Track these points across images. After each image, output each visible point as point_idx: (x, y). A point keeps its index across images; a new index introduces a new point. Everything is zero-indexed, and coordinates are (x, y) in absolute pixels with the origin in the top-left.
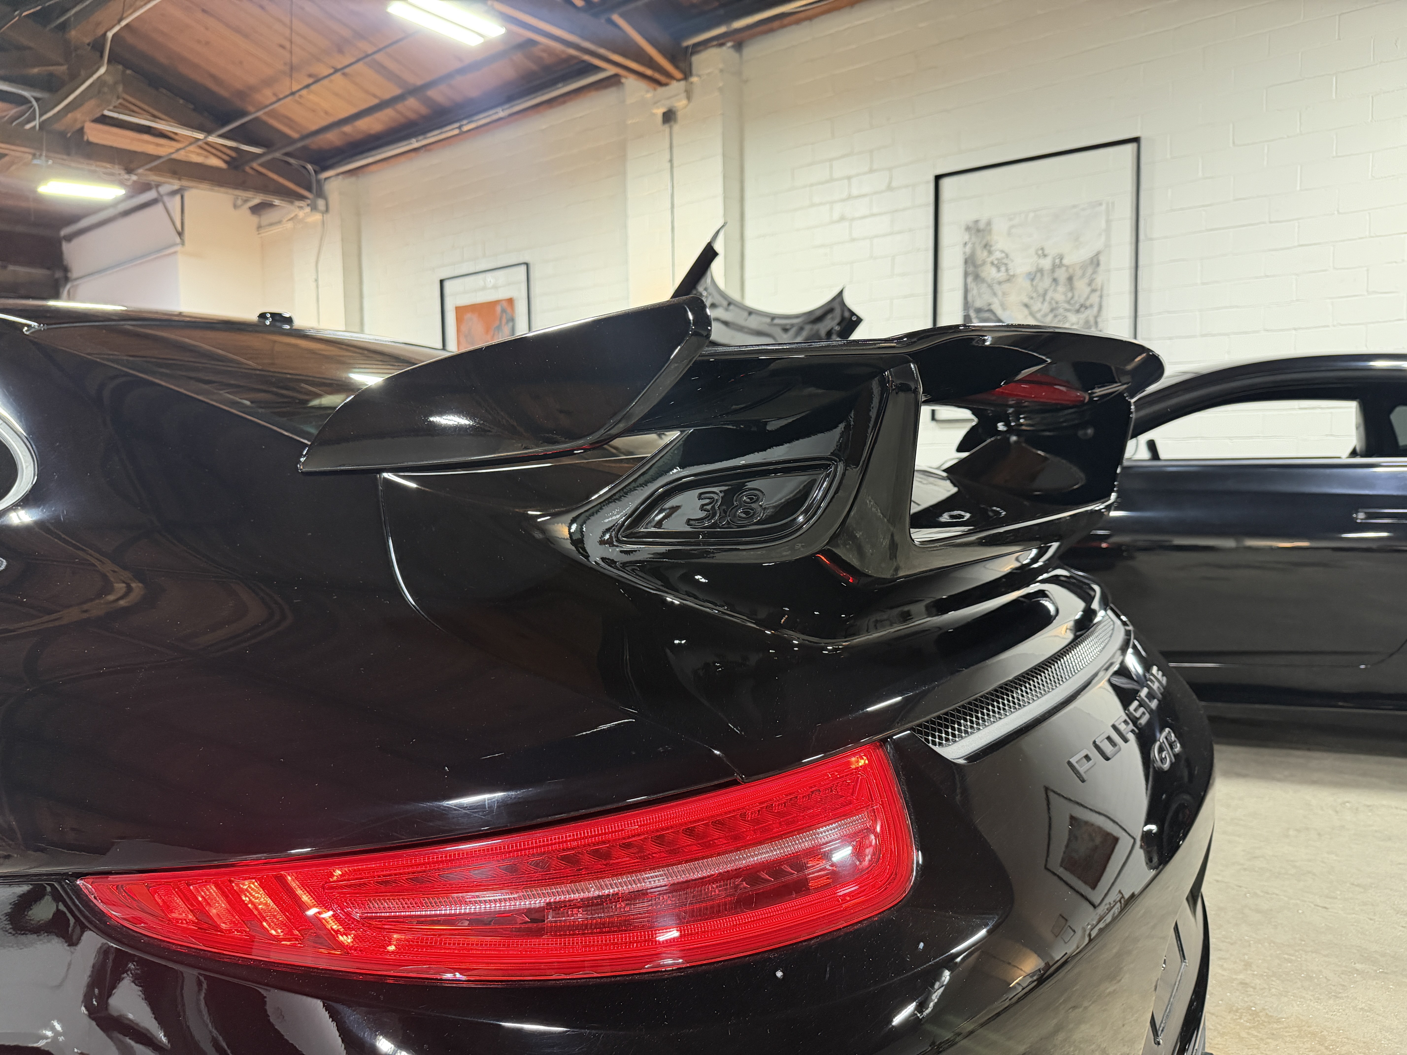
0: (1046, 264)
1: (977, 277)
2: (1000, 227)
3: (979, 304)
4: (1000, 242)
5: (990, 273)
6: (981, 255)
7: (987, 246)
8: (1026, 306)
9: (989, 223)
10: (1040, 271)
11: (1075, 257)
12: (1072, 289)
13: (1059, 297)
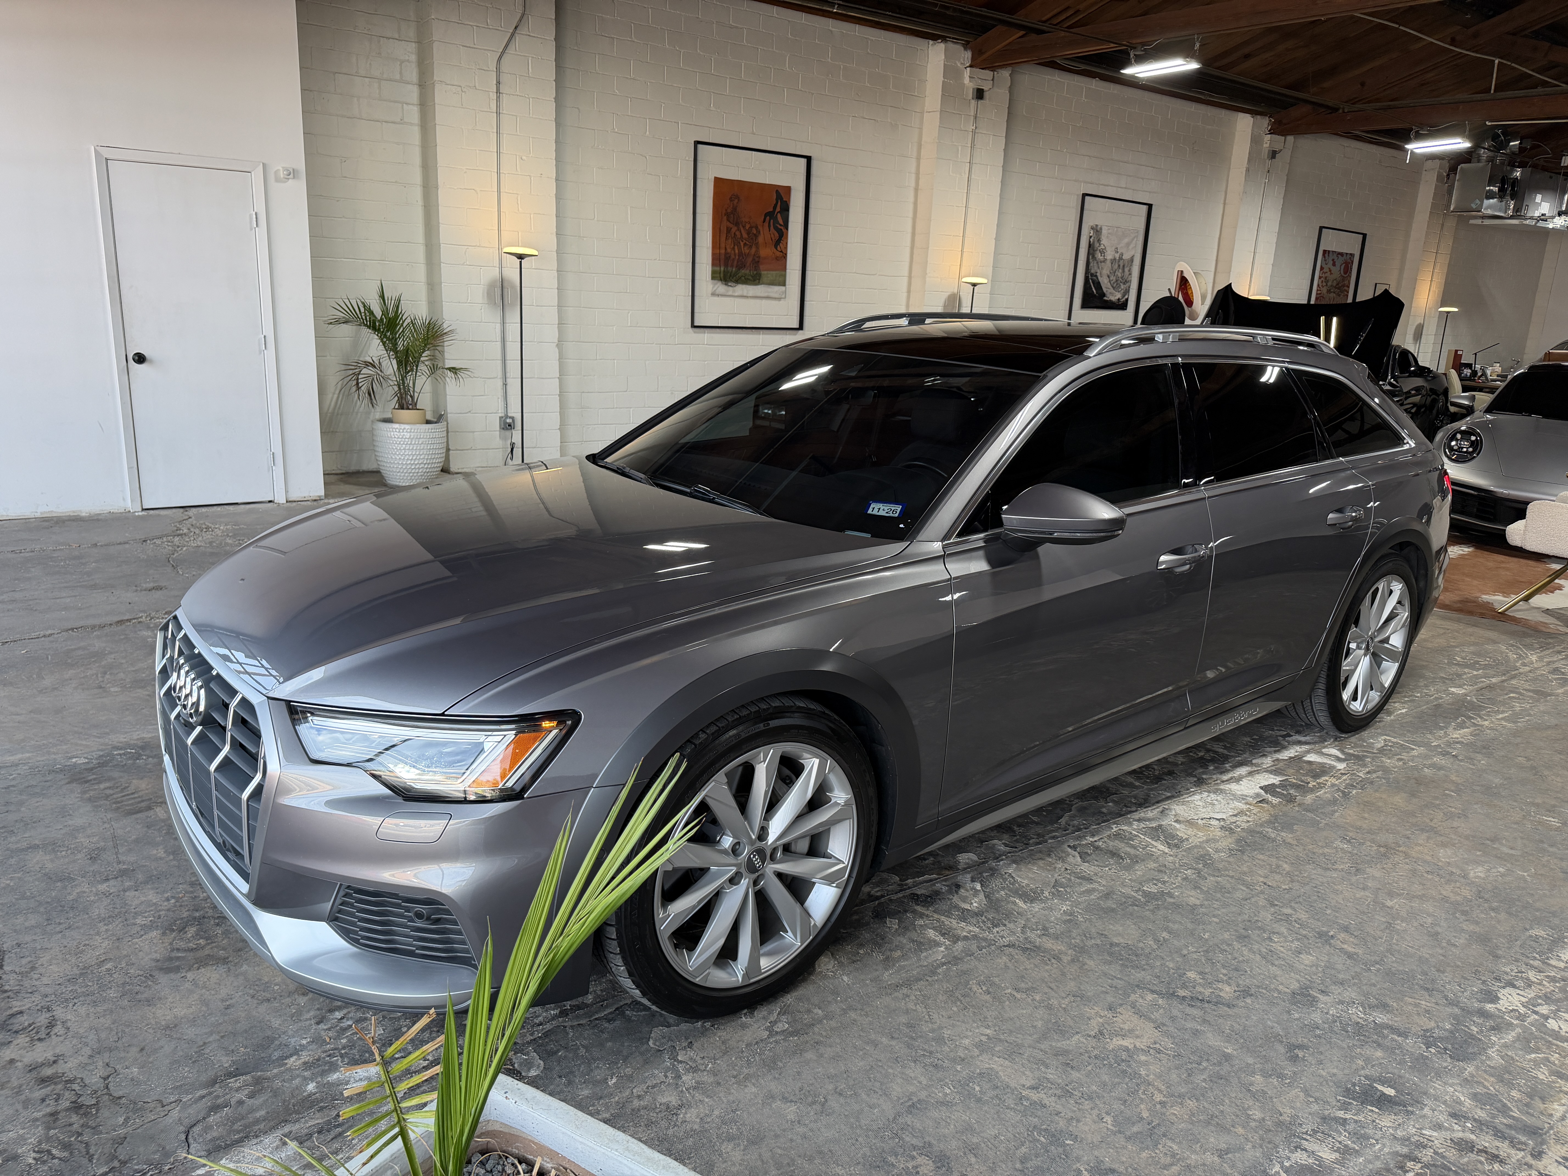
0: (1117, 256)
1: (1094, 257)
2: (1104, 231)
3: (1093, 271)
4: (1104, 241)
5: (1099, 256)
6: (1097, 245)
7: (1099, 241)
8: (1109, 277)
9: (1101, 229)
10: (1115, 259)
11: (1126, 257)
12: (1123, 271)
13: (1120, 275)
